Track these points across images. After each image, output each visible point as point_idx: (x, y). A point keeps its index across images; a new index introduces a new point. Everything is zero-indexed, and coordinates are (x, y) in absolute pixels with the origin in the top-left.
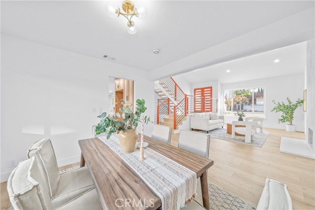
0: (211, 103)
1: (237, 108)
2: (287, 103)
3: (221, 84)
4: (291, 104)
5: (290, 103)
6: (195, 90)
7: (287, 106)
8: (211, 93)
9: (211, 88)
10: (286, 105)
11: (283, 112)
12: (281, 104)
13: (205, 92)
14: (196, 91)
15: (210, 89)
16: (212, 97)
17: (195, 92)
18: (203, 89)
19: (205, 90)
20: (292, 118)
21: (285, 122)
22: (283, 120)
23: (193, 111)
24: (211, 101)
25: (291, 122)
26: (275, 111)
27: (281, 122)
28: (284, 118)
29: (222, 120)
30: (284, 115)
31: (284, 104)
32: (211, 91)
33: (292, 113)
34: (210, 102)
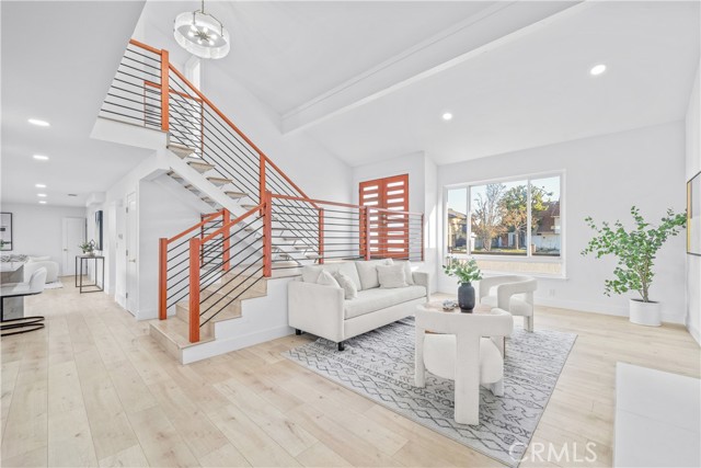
0: (406, 229)
1: (510, 243)
2: (631, 227)
3: (438, 167)
4: (645, 229)
5: (642, 226)
6: (362, 185)
7: (632, 235)
8: (406, 196)
9: (405, 177)
10: (628, 231)
11: (618, 258)
12: (614, 229)
13: (389, 193)
14: (366, 189)
15: (401, 183)
16: (407, 209)
17: (361, 192)
18: (382, 183)
19: (389, 185)
20: (647, 276)
21: (624, 290)
22: (619, 284)
23: (357, 254)
24: (405, 221)
25: (646, 292)
26: (596, 252)
27: (612, 289)
28: (624, 280)
29: (422, 289)
30: (624, 267)
31: (622, 230)
32: (405, 187)
33: (648, 259)
34: (402, 225)
